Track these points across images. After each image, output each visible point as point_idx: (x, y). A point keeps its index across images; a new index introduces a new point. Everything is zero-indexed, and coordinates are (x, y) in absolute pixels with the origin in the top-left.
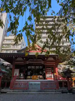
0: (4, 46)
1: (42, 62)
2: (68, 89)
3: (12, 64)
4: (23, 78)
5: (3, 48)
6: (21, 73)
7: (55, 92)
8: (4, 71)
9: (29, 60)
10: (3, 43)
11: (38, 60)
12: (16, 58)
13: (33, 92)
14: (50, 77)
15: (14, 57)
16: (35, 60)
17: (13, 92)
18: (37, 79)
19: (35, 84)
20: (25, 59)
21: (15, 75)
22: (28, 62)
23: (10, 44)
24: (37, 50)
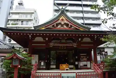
0: (9, 22)
1: (75, 45)
4: (45, 67)
9: (54, 41)
10: (9, 18)
11: (68, 41)
15: (30, 36)
16: (64, 41)
18: (66, 70)
20: (47, 39)
22: (52, 45)
23: (18, 19)
24: (65, 27)
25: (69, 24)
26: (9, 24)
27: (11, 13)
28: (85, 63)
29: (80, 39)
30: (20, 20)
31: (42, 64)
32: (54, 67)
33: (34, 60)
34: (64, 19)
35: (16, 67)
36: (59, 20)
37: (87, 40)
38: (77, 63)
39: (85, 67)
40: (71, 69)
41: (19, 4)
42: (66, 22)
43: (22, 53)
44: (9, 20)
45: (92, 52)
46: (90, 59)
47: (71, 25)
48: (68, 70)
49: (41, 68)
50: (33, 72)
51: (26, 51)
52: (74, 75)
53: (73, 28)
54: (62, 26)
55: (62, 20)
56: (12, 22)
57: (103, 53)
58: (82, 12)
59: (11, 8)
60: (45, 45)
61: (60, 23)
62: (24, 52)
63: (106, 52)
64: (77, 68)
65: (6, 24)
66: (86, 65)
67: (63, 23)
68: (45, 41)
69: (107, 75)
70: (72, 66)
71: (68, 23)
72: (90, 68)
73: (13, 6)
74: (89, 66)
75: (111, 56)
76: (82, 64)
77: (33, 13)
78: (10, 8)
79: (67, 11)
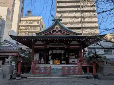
0: (20, 28)
1: (65, 46)
2: (93, 75)
3: (31, 48)
5: (19, 31)
6: (41, 58)
7: (79, 77)
8: (23, 55)
9: (50, 44)
10: (20, 25)
11: (60, 44)
12: (36, 41)
13: (55, 77)
14: (73, 62)
15: (33, 41)
16: (57, 44)
17: (34, 77)
19: (57, 69)
20: (45, 42)
21: (35, 60)
22: (48, 46)
23: (27, 26)
24: (59, 33)
25: (61, 31)
27: (22, 20)
28: (73, 60)
29: (69, 42)
31: (42, 60)
36: (54, 28)
41: (28, 12)
42: (59, 29)
47: (63, 32)
48: (59, 64)
53: (65, 33)
54: (57, 32)
55: (57, 28)
56: (23, 28)
60: (43, 46)
61: (55, 31)
66: (75, 62)
67: (57, 30)
68: (43, 44)
73: (23, 14)
76: (71, 60)
78: (21, 16)
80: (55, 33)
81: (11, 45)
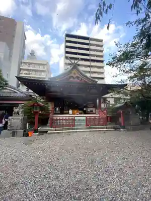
0: (22, 71)
4: (59, 112)
6: (56, 107)
17: (56, 131)
18: (77, 114)
24: (76, 80)
26: (21, 74)
27: (23, 62)
28: (92, 109)
29: (88, 91)
30: (33, 70)
31: (57, 109)
32: (67, 112)
33: (50, 106)
34: (76, 73)
35: (37, 112)
36: (71, 73)
37: (93, 91)
38: (85, 109)
39: (91, 112)
40: (80, 113)
41: (31, 54)
42: (77, 75)
43: (41, 100)
44: (21, 69)
45: (98, 101)
46: (95, 107)
49: (56, 112)
50: (51, 116)
51: (43, 99)
52: (84, 118)
53: (83, 81)
54: (74, 78)
55: (75, 74)
56: (25, 72)
57: (107, 102)
58: (89, 66)
59: (23, 57)
60: (60, 94)
61: (72, 77)
62: (42, 100)
63: (109, 101)
64: (85, 113)
65: (19, 74)
66: (92, 111)
67: (75, 76)
68: (60, 91)
69: (109, 118)
70: (81, 112)
71: (79, 76)
72: (95, 113)
74: (94, 112)
75: (113, 105)
76: (89, 110)
77: (46, 64)
79: (79, 65)
80: (72, 79)
81: (16, 91)
